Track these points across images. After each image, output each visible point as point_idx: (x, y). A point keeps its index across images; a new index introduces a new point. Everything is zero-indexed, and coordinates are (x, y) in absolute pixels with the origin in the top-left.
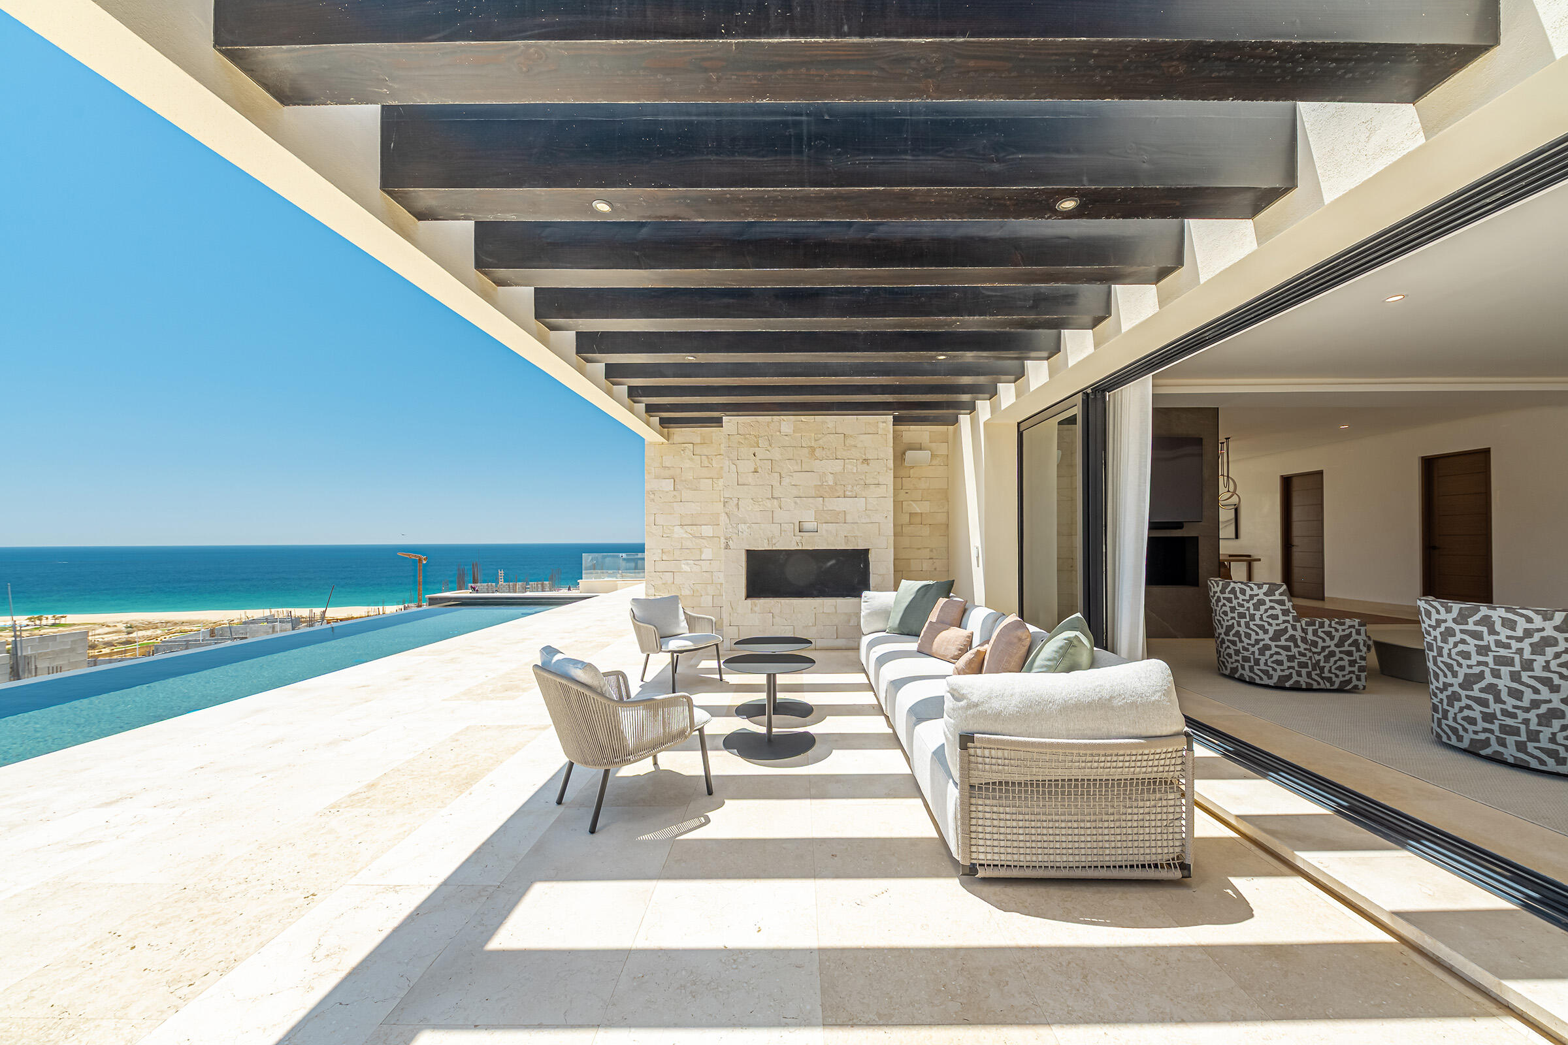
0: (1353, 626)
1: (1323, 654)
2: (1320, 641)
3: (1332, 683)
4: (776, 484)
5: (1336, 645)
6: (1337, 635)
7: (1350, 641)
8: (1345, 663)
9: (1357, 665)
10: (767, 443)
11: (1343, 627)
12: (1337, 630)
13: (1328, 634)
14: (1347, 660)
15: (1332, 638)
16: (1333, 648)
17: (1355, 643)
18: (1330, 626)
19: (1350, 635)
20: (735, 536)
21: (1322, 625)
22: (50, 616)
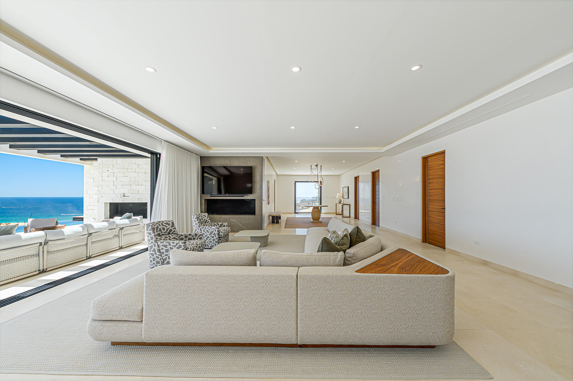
0: (214, 229)
1: (206, 237)
2: (205, 233)
3: (208, 246)
4: (115, 181)
5: (209, 235)
6: (210, 231)
7: (213, 233)
8: (212, 240)
9: (215, 241)
10: (112, 167)
11: (211, 229)
12: (210, 230)
13: (207, 231)
14: (212, 239)
15: (208, 233)
16: (208, 235)
17: (214, 234)
18: (208, 229)
19: (213, 231)
20: (101, 198)
21: (206, 229)
22: (4, 223)
